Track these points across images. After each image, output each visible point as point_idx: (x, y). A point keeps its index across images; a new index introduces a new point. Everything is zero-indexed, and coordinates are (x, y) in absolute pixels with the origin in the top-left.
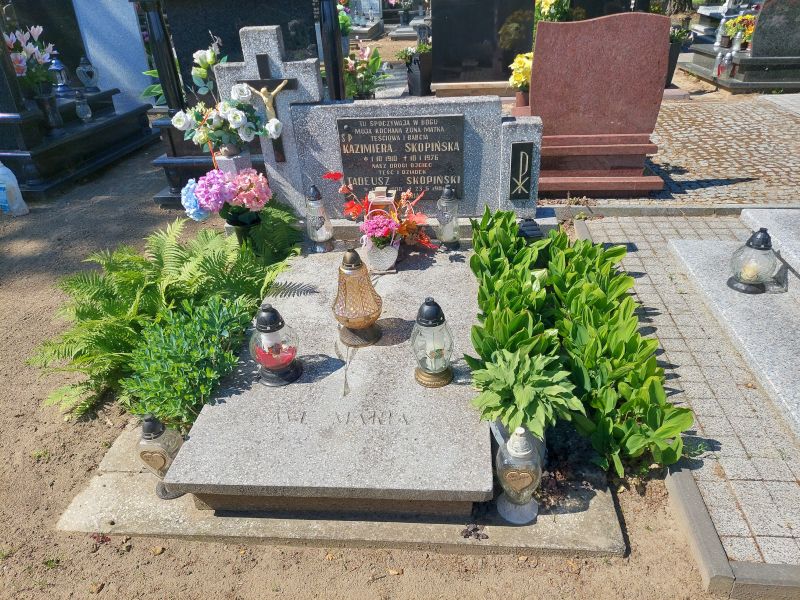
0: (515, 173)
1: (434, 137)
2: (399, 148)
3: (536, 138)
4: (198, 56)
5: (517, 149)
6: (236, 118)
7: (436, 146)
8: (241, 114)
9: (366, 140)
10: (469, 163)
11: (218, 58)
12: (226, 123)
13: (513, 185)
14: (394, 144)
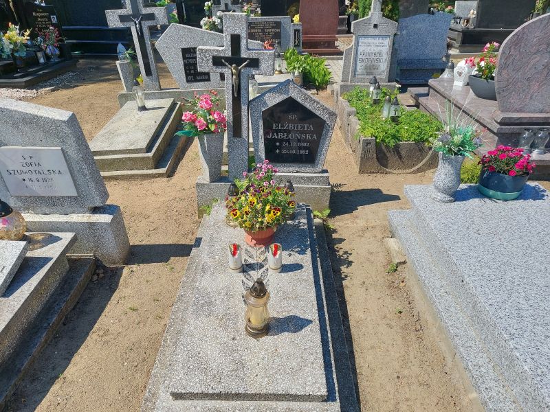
0: (295, 38)
1: (273, 27)
2: (263, 31)
3: (300, 28)
4: (206, 4)
5: (296, 31)
6: (217, 21)
7: (273, 30)
8: (219, 20)
9: (254, 28)
10: (282, 35)
11: (212, 4)
12: (215, 22)
13: (295, 42)
14: (262, 29)
